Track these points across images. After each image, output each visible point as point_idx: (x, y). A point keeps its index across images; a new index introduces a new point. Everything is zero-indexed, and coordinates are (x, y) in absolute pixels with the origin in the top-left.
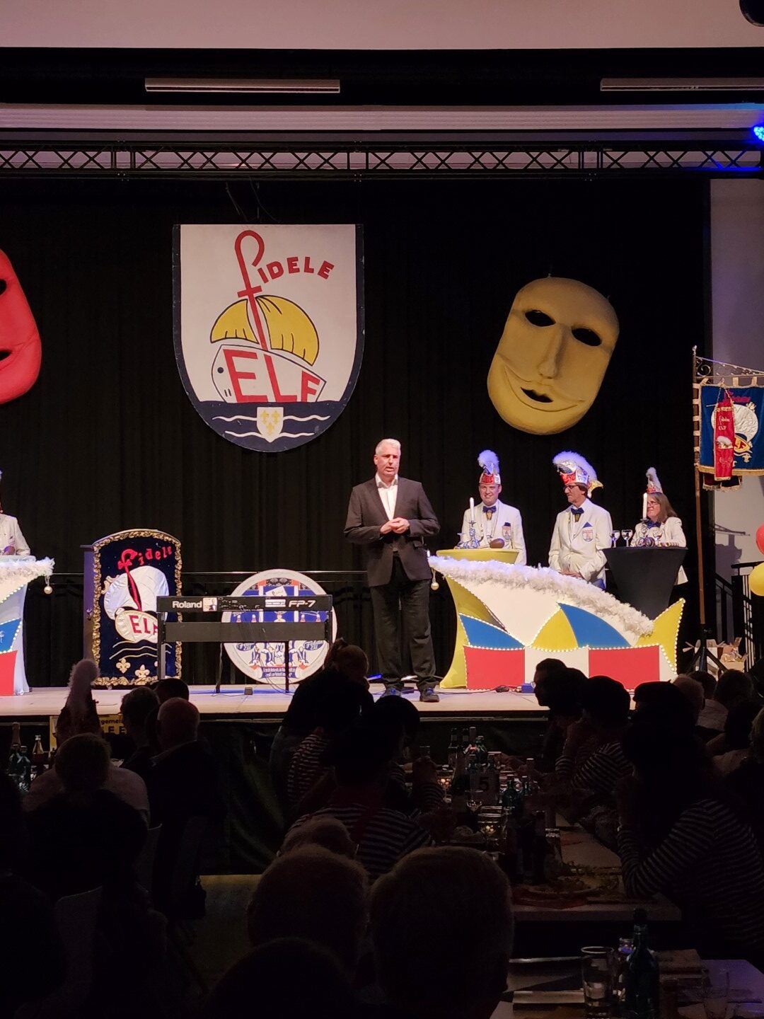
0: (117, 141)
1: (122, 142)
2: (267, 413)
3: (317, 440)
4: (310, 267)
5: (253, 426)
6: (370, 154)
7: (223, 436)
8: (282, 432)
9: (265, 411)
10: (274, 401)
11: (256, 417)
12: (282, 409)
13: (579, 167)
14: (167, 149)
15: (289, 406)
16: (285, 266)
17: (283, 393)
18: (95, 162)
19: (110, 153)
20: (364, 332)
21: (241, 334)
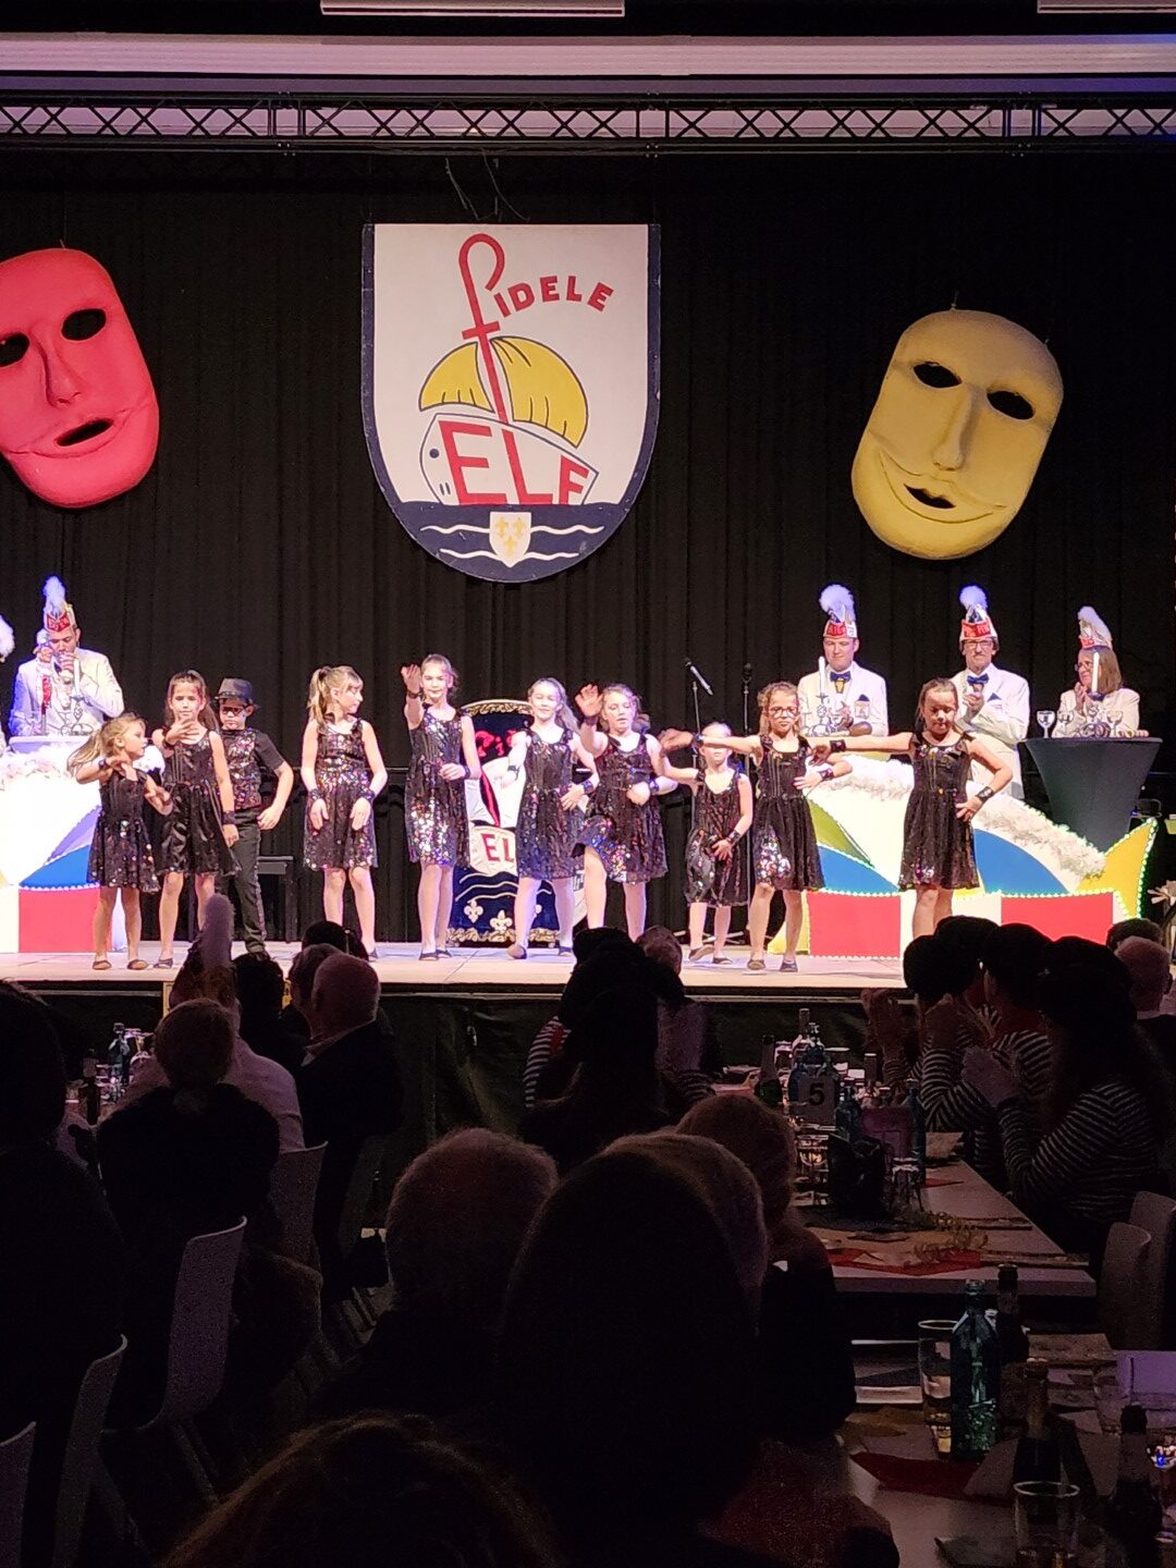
0: (277, 93)
1: (286, 93)
2: (506, 521)
3: (583, 564)
4: (576, 292)
5: (483, 542)
6: (672, 113)
7: (437, 556)
8: (529, 551)
9: (502, 519)
10: (518, 503)
11: (487, 526)
12: (529, 515)
13: (1004, 132)
14: (356, 105)
15: (541, 510)
16: (537, 292)
17: (531, 489)
18: (244, 125)
19: (266, 111)
20: (658, 395)
21: (466, 397)
